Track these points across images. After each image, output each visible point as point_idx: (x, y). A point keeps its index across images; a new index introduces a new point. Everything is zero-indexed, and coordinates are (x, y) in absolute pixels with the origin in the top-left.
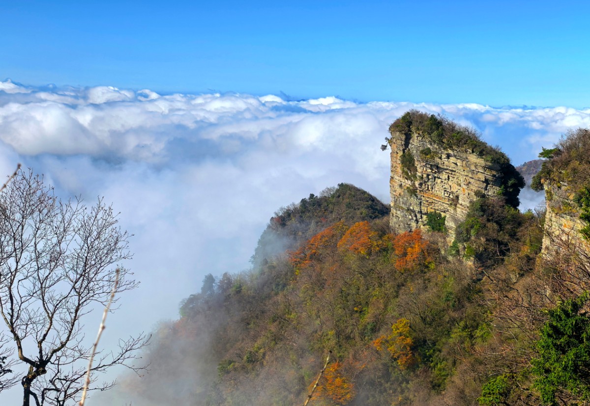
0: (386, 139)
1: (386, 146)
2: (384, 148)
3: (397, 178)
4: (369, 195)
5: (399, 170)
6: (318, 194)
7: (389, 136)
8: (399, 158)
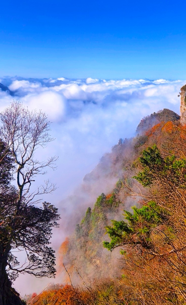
0: (179, 93)
1: (179, 95)
2: (179, 96)
3: (183, 106)
4: (174, 112)
5: (184, 104)
6: (156, 112)
7: (181, 92)
8: (184, 99)
